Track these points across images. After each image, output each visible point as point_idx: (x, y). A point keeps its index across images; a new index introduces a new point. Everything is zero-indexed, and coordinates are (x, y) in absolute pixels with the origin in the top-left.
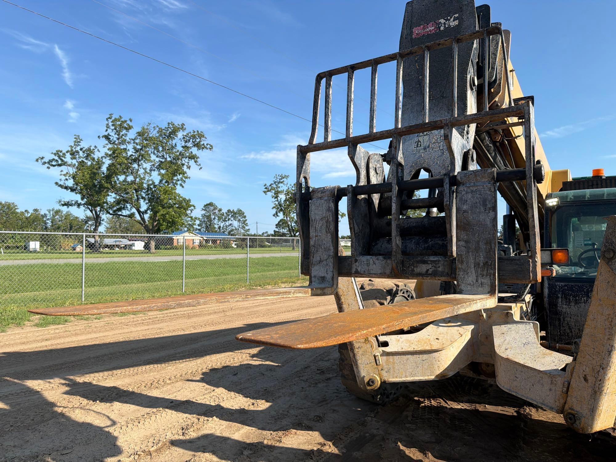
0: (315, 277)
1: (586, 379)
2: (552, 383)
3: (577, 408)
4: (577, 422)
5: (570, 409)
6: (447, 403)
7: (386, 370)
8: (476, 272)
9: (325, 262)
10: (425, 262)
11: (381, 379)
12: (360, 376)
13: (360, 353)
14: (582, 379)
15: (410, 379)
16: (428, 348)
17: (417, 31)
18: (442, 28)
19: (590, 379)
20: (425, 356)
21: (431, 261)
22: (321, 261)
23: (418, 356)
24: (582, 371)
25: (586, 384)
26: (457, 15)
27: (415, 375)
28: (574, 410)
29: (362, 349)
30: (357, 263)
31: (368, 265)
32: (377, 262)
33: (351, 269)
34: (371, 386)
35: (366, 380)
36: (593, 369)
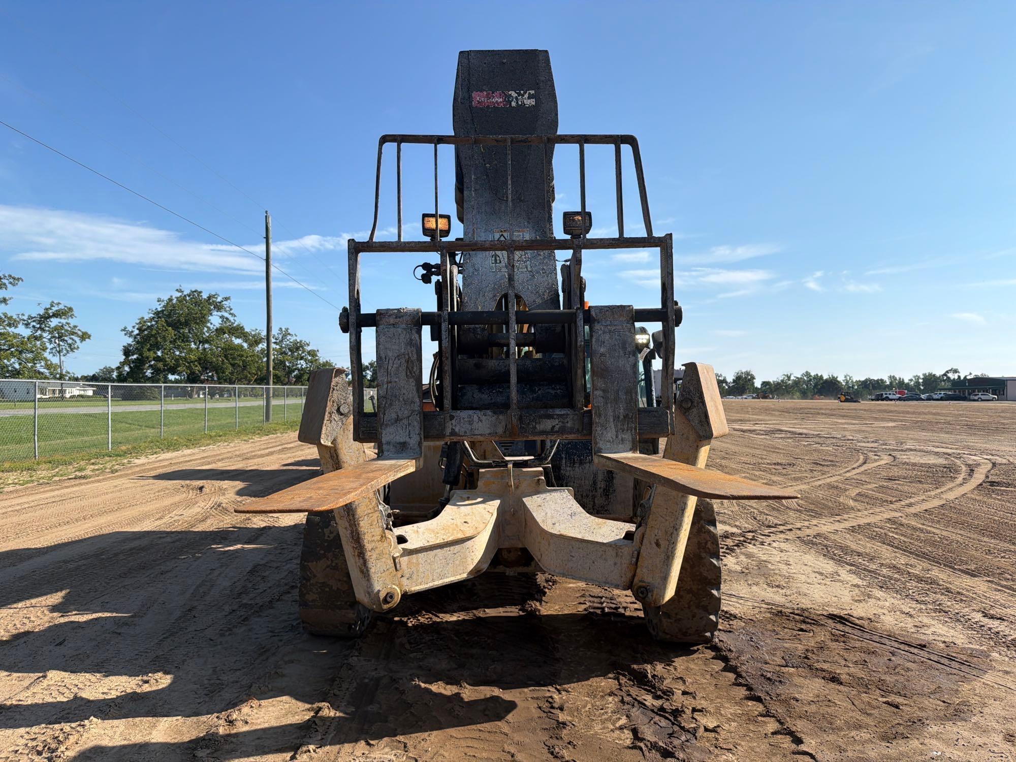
0: (388, 443)
1: (658, 544)
2: (617, 555)
3: (648, 579)
4: (650, 595)
5: (641, 581)
6: (439, 617)
7: (408, 576)
8: (616, 426)
9: (405, 422)
10: (550, 417)
11: (401, 591)
12: (373, 592)
13: (374, 556)
14: (654, 545)
15: (438, 583)
16: (460, 536)
17: (478, 97)
18: (513, 104)
19: (663, 543)
20: (457, 548)
21: (558, 415)
22: (398, 420)
23: (448, 548)
24: (653, 536)
25: (659, 550)
26: (532, 92)
27: (444, 576)
28: (645, 582)
29: (377, 551)
30: (453, 421)
31: (471, 423)
32: (484, 418)
33: (444, 429)
34: (388, 603)
35: (382, 595)
36: (666, 532)
